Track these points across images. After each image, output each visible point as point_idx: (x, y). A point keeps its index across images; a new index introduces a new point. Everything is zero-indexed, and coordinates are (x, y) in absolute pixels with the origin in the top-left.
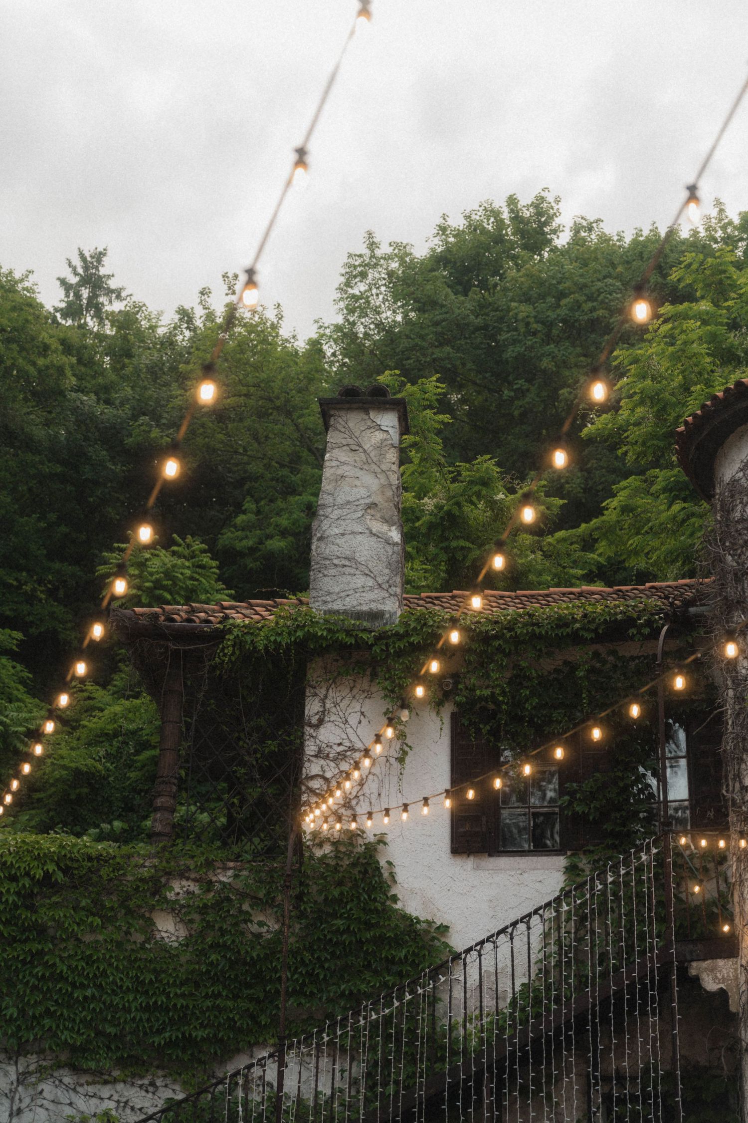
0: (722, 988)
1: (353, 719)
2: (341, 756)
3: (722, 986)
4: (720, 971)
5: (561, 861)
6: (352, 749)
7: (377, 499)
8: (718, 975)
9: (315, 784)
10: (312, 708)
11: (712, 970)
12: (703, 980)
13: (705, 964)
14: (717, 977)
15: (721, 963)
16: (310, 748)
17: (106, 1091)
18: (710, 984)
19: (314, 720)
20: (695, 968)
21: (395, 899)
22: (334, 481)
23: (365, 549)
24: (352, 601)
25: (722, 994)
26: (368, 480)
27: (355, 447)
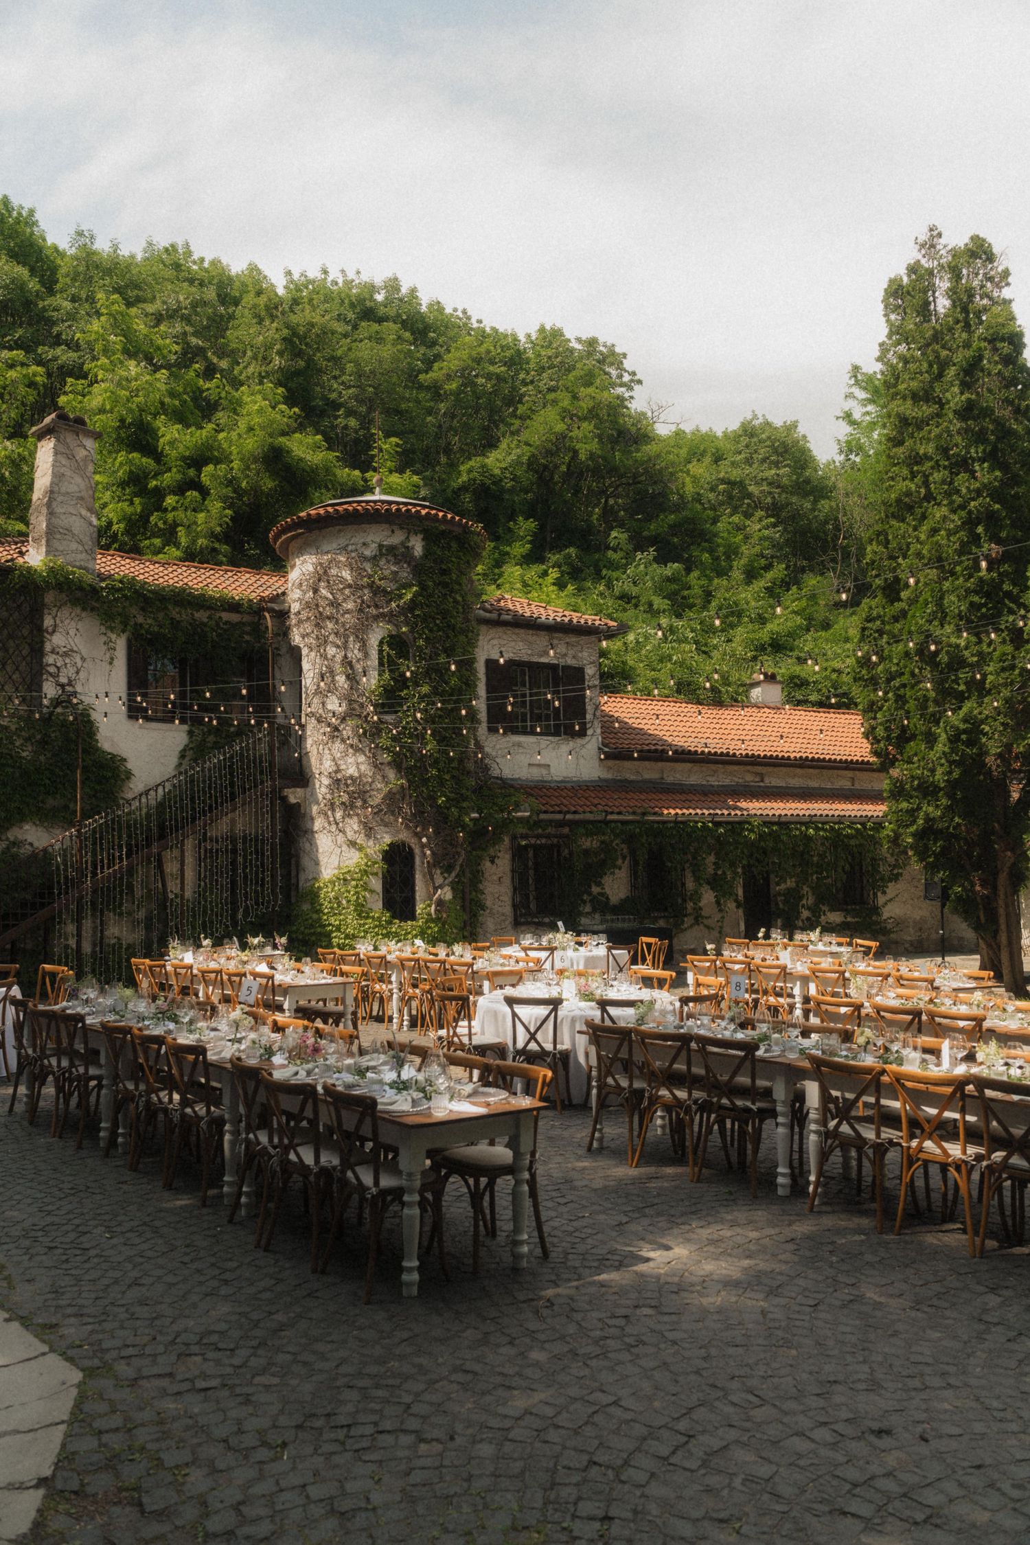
1: (72, 632)
2: (66, 654)
3: (299, 801)
4: (298, 794)
5: (186, 727)
6: (72, 650)
7: (84, 494)
9: (52, 670)
10: (48, 622)
11: (294, 793)
12: (290, 797)
13: (291, 790)
14: (296, 797)
15: (298, 790)
16: (48, 647)
18: (293, 800)
19: (50, 629)
20: (287, 792)
21: (97, 741)
22: (58, 477)
23: (77, 525)
24: (70, 558)
25: (298, 805)
26: (78, 480)
27: (71, 457)
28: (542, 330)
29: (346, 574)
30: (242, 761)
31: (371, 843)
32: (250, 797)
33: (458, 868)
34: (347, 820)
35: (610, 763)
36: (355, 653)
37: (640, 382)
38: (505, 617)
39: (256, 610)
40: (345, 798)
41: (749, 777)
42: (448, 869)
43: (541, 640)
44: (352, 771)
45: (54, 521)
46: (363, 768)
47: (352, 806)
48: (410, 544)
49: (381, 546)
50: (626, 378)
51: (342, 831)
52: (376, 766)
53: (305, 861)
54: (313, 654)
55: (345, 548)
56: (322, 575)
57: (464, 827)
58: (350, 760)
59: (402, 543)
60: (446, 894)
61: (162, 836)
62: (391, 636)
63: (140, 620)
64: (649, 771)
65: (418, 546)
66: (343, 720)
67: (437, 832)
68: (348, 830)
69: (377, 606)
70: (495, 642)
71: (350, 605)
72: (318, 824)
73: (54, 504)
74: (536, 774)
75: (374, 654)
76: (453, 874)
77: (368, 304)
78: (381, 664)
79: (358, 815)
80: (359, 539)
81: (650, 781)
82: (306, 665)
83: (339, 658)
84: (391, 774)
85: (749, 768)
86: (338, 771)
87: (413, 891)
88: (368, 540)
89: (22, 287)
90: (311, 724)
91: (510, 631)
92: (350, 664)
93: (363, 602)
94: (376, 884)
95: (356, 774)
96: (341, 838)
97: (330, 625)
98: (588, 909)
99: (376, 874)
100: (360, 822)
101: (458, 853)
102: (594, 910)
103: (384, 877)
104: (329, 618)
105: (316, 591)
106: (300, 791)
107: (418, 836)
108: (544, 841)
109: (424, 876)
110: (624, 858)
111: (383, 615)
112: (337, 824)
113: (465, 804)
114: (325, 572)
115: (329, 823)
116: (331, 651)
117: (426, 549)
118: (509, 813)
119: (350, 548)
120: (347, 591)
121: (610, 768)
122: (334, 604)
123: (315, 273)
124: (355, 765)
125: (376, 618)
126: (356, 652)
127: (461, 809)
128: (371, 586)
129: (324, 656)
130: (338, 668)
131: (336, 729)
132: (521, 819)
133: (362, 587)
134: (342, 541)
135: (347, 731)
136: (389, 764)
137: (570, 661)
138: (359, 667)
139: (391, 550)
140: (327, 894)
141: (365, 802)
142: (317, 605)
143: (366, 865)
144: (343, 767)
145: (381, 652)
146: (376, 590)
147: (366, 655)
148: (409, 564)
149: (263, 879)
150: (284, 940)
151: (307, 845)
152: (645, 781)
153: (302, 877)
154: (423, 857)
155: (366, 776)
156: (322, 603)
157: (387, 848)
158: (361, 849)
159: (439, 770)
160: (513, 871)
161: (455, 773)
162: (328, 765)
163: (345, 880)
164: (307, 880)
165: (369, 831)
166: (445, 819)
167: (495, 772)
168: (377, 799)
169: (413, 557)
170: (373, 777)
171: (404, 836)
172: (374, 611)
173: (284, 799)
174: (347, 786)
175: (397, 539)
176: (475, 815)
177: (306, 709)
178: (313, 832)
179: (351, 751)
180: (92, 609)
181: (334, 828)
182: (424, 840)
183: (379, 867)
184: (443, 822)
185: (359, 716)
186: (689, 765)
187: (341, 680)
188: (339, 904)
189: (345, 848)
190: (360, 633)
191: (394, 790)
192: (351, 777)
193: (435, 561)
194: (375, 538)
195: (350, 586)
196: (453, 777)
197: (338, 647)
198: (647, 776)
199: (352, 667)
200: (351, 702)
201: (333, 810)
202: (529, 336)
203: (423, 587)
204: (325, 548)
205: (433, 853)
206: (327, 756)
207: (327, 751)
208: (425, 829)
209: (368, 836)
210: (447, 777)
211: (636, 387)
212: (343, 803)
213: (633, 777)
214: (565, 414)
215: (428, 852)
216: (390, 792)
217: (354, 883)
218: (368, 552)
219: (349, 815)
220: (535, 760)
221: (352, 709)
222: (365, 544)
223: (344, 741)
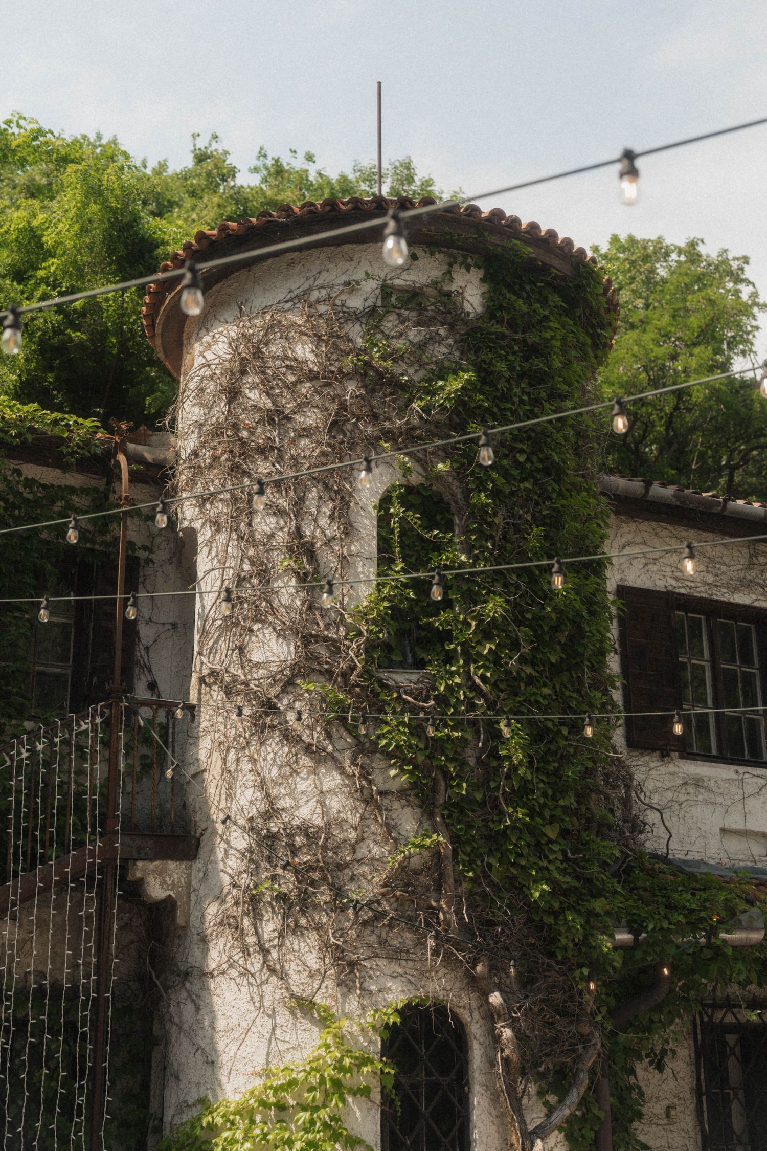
0: (170, 895)
3: (171, 893)
4: (170, 876)
8: (167, 879)
11: (160, 873)
12: (148, 884)
13: (152, 866)
14: (165, 882)
15: (172, 865)
18: (156, 891)
20: (140, 869)
25: (168, 906)
29: (304, 351)
30: (32, 792)
31: (353, 1004)
32: (46, 879)
33: (584, 1078)
34: (292, 942)
36: (320, 525)
38: (658, 490)
40: (288, 883)
42: (559, 1083)
44: (307, 812)
46: (335, 803)
47: (305, 903)
48: (453, 287)
49: (387, 290)
51: (277, 972)
53: (184, 1054)
54: (221, 538)
55: (302, 297)
56: (251, 359)
57: (598, 966)
58: (304, 784)
59: (435, 284)
65: (471, 292)
66: (289, 684)
67: (527, 980)
68: (292, 968)
69: (375, 417)
70: (635, 551)
71: (311, 418)
72: (216, 957)
74: (739, 852)
75: (368, 525)
76: (574, 1097)
78: (384, 545)
79: (319, 927)
80: (335, 275)
82: (203, 562)
83: (282, 538)
84: (408, 820)
86: (271, 813)
88: (359, 275)
92: (309, 551)
93: (343, 407)
94: (365, 1120)
95: (318, 821)
96: (272, 991)
97: (263, 467)
99: (365, 1092)
100: (326, 946)
101: (585, 1040)
103: (387, 1102)
104: (262, 451)
105: (233, 394)
106: (175, 870)
107: (479, 987)
109: (495, 1099)
111: (389, 436)
112: (265, 952)
113: (599, 905)
114: (258, 354)
115: (246, 951)
116: (264, 524)
117: (492, 299)
118: (712, 932)
119: (315, 295)
120: (305, 388)
122: (275, 418)
124: (316, 798)
125: (373, 442)
126: (323, 522)
127: (591, 914)
128: (364, 371)
129: (247, 539)
130: (281, 561)
131: (270, 707)
132: (740, 949)
133: (343, 376)
134: (297, 284)
135: (298, 714)
136: (402, 793)
138: (329, 559)
139: (411, 296)
141: (338, 891)
142: (235, 427)
143: (340, 1067)
144: (285, 803)
145: (383, 521)
147: (348, 530)
148: (452, 327)
149: (68, 1101)
151: (189, 1009)
153: (172, 1100)
154: (491, 1045)
155: (340, 823)
156: (246, 420)
157: (394, 1019)
158: (325, 1020)
159: (531, 815)
160: (698, 1092)
161: (572, 824)
162: (247, 800)
163: (281, 1107)
164: (185, 1106)
166: (550, 943)
167: (654, 842)
168: (369, 885)
169: (460, 314)
170: (361, 828)
171: (441, 986)
172: (368, 427)
174: (295, 851)
175: (424, 272)
176: (623, 937)
177: (202, 665)
178: (205, 975)
179: (305, 761)
181: (257, 962)
182: (496, 998)
183: (373, 1073)
184: (543, 952)
185: (329, 674)
187: (286, 589)
189: (284, 1016)
190: (335, 477)
191: (415, 862)
192: (305, 829)
193: (512, 325)
195: (312, 376)
196: (565, 833)
197: (280, 512)
199: (312, 558)
200: (307, 640)
201: (257, 917)
203: (486, 376)
204: (261, 299)
205: (519, 1036)
206: (247, 778)
207: (246, 766)
208: (496, 967)
209: (345, 985)
210: (552, 832)
212: (282, 897)
215: (507, 1033)
216: (403, 867)
217: (304, 1116)
218: (356, 303)
219: (297, 930)
220: (735, 821)
221: (312, 657)
222: (351, 287)
223: (289, 737)
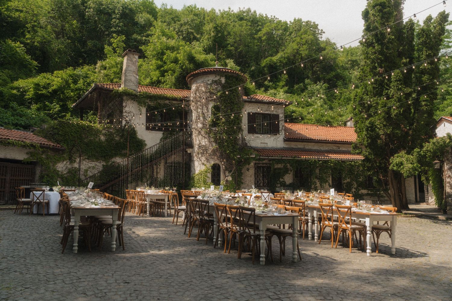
1: (131, 107)
2: (129, 113)
5: (162, 132)
6: (131, 112)
7: (135, 70)
9: (125, 117)
10: (124, 104)
16: (124, 111)
17: (93, 163)
18: (189, 152)
19: (125, 106)
20: (187, 150)
21: (137, 136)
22: (128, 66)
23: (133, 79)
24: (131, 87)
25: (190, 153)
26: (133, 67)
27: (131, 61)
28: (295, 20)
29: (203, 89)
31: (208, 164)
32: (177, 151)
33: (233, 171)
34: (202, 157)
35: (287, 142)
36: (205, 111)
37: (324, 32)
38: (253, 100)
39: (181, 100)
40: (202, 151)
41: (335, 148)
42: (230, 172)
43: (266, 106)
44: (204, 144)
45: (127, 78)
46: (206, 142)
47: (203, 153)
48: (221, 80)
49: (213, 81)
50: (320, 32)
51: (201, 160)
52: (210, 142)
53: (192, 169)
54: (195, 111)
55: (203, 82)
56: (197, 90)
57: (235, 160)
59: (219, 79)
60: (230, 179)
61: (151, 161)
62: (215, 106)
63: (150, 103)
64: (300, 145)
65: (223, 80)
66: (202, 129)
67: (227, 161)
69: (211, 97)
70: (251, 107)
71: (204, 97)
72: (195, 158)
73: (126, 73)
74: (263, 146)
75: (210, 111)
76: (232, 173)
77: (241, 16)
78: (212, 114)
79: (205, 156)
80: (207, 79)
81: (300, 148)
82: (193, 114)
83: (201, 112)
84: (214, 144)
85: (334, 144)
86: (200, 144)
87: (220, 177)
89: (149, 20)
90: (194, 131)
91: (256, 104)
93: (207, 96)
94: (209, 175)
96: (200, 162)
97: (199, 103)
98: (279, 185)
99: (209, 172)
100: (205, 158)
101: (233, 167)
102: (281, 186)
103: (212, 173)
104: (199, 101)
105: (196, 94)
106: (190, 150)
107: (221, 162)
108: (265, 165)
109: (223, 173)
110: (291, 171)
111: (212, 100)
112: (199, 158)
113: (235, 153)
116: (199, 110)
117: (226, 81)
118: (249, 156)
120: (203, 94)
121: (287, 144)
122: (200, 97)
123: (227, 9)
124: (204, 142)
125: (211, 101)
128: (210, 92)
129: (197, 112)
130: (201, 115)
131: (200, 132)
133: (207, 92)
134: (202, 80)
135: (203, 133)
136: (213, 142)
137: (274, 113)
138: (206, 115)
139: (216, 81)
140: (196, 178)
141: (207, 152)
143: (207, 170)
145: (212, 110)
146: (211, 93)
147: (208, 111)
148: (220, 85)
149: (180, 173)
150: (175, 188)
151: (193, 164)
152: (298, 148)
153: (191, 173)
154: (223, 167)
155: (207, 145)
156: (197, 97)
157: (212, 165)
158: (205, 165)
159: (227, 143)
160: (255, 174)
162: (198, 142)
163: (201, 174)
165: (208, 160)
167: (249, 145)
168: (210, 151)
169: (222, 83)
170: (209, 145)
171: (217, 162)
172: (210, 99)
173: (187, 152)
174: (202, 148)
175: (217, 78)
176: (238, 156)
177: (193, 127)
178: (194, 161)
179: (203, 138)
180: (137, 101)
181: (199, 160)
182: (223, 163)
183: (210, 170)
184: (228, 158)
185: (206, 128)
186: (313, 144)
187: (201, 118)
188: (199, 181)
189: (201, 165)
190: (206, 105)
191: (215, 149)
193: (228, 84)
194: (211, 78)
195: (204, 92)
196: (232, 145)
197: (201, 109)
198: (299, 147)
199: (204, 115)
200: (203, 124)
201: (198, 154)
202: (290, 22)
204: (198, 82)
205: (225, 167)
206: (198, 140)
207: (197, 138)
208: (223, 160)
209: (207, 162)
210: (230, 145)
211: (323, 34)
212: (201, 153)
213: (295, 147)
214: (298, 44)
216: (213, 149)
217: (203, 175)
218: (209, 83)
219: (203, 156)
220: (263, 142)
221: (204, 126)
222: (208, 80)
223: (202, 135)
